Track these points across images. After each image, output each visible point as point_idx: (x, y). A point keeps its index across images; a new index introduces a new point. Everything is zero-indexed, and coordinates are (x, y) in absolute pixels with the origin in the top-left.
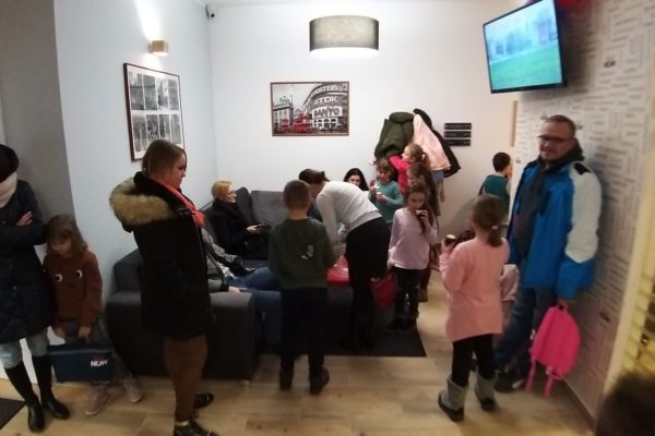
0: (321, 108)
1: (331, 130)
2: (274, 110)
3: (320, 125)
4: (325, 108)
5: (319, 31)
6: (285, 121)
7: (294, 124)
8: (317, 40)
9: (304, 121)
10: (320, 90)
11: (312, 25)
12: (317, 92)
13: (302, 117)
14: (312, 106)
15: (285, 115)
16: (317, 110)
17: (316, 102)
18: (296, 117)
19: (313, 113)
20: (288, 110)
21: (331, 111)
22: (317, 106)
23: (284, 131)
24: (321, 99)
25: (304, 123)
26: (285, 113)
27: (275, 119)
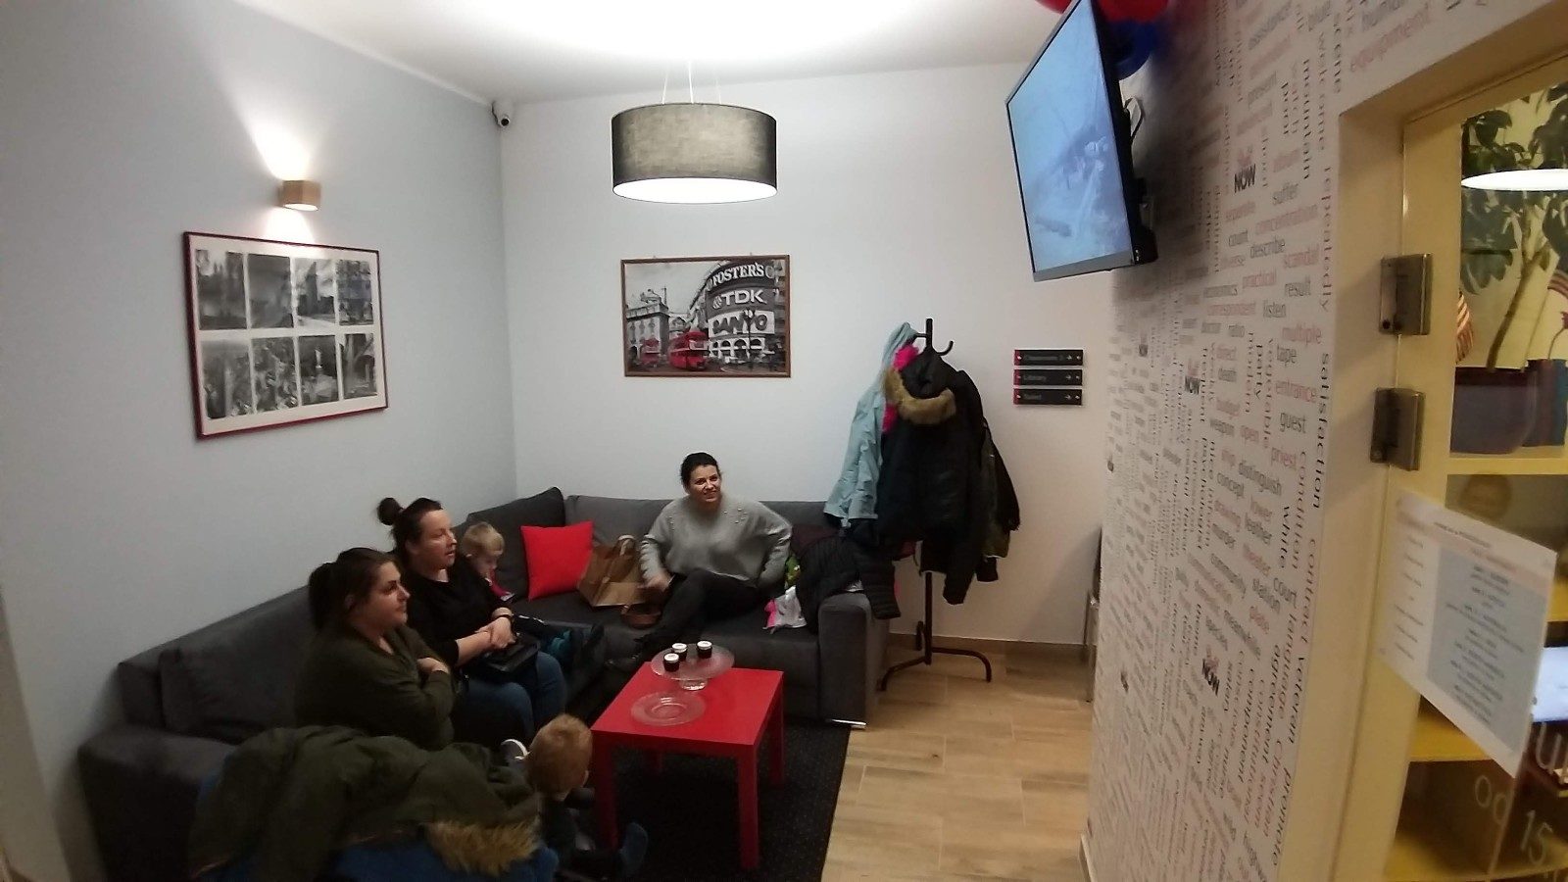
0: (728, 316)
1: (750, 365)
2: (630, 319)
3: (726, 353)
4: (737, 315)
6: (652, 343)
7: (671, 350)
9: (692, 345)
10: (726, 276)
12: (717, 279)
13: (687, 335)
14: (708, 312)
15: (652, 330)
16: (720, 318)
17: (717, 302)
18: (676, 335)
21: (749, 320)
22: (719, 311)
23: (650, 366)
24: (727, 295)
25: (692, 347)
26: (652, 325)
27: (630, 338)
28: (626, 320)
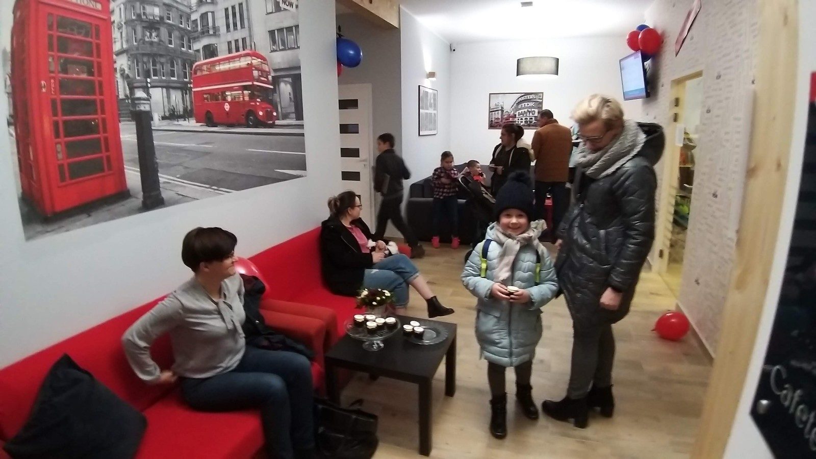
0: (523, 111)
1: (529, 126)
2: (491, 111)
4: (526, 110)
5: (522, 65)
6: (498, 119)
7: (504, 121)
8: (521, 70)
10: (523, 98)
11: (518, 61)
12: (520, 99)
13: (509, 116)
14: (517, 109)
15: (498, 115)
16: (520, 111)
17: (520, 106)
18: (506, 116)
19: (517, 113)
21: (529, 112)
22: (520, 109)
23: (497, 126)
24: (523, 104)
26: (498, 113)
27: (491, 118)
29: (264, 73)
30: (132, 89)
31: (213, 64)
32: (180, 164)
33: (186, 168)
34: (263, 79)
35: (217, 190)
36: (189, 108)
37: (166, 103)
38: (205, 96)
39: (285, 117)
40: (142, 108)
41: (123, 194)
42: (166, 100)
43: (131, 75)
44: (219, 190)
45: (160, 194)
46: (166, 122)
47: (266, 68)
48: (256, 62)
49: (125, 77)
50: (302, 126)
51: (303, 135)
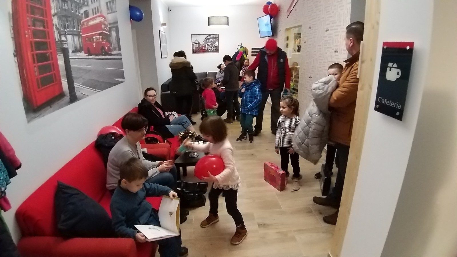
0: (209, 43)
1: (213, 51)
3: (209, 49)
4: (211, 43)
5: (211, 20)
6: (197, 48)
7: (200, 49)
8: (211, 23)
9: (204, 48)
11: (209, 18)
12: (208, 38)
13: (203, 47)
14: (206, 43)
15: (197, 46)
16: (208, 44)
17: (208, 41)
18: (201, 47)
19: (206, 45)
20: (198, 44)
21: (213, 44)
23: (197, 52)
24: (209, 40)
25: (204, 49)
26: (197, 45)
27: (193, 47)
28: (192, 44)
29: (106, 26)
30: (60, 35)
31: (88, 21)
32: (81, 77)
33: (83, 79)
34: (105, 29)
35: (95, 90)
36: (81, 46)
37: (73, 44)
38: (87, 39)
39: (115, 50)
40: (65, 46)
41: (62, 95)
42: (73, 41)
43: (59, 28)
44: (96, 91)
45: (75, 94)
46: (74, 54)
47: (106, 23)
48: (103, 19)
49: (57, 29)
50: (120, 54)
51: (121, 59)
